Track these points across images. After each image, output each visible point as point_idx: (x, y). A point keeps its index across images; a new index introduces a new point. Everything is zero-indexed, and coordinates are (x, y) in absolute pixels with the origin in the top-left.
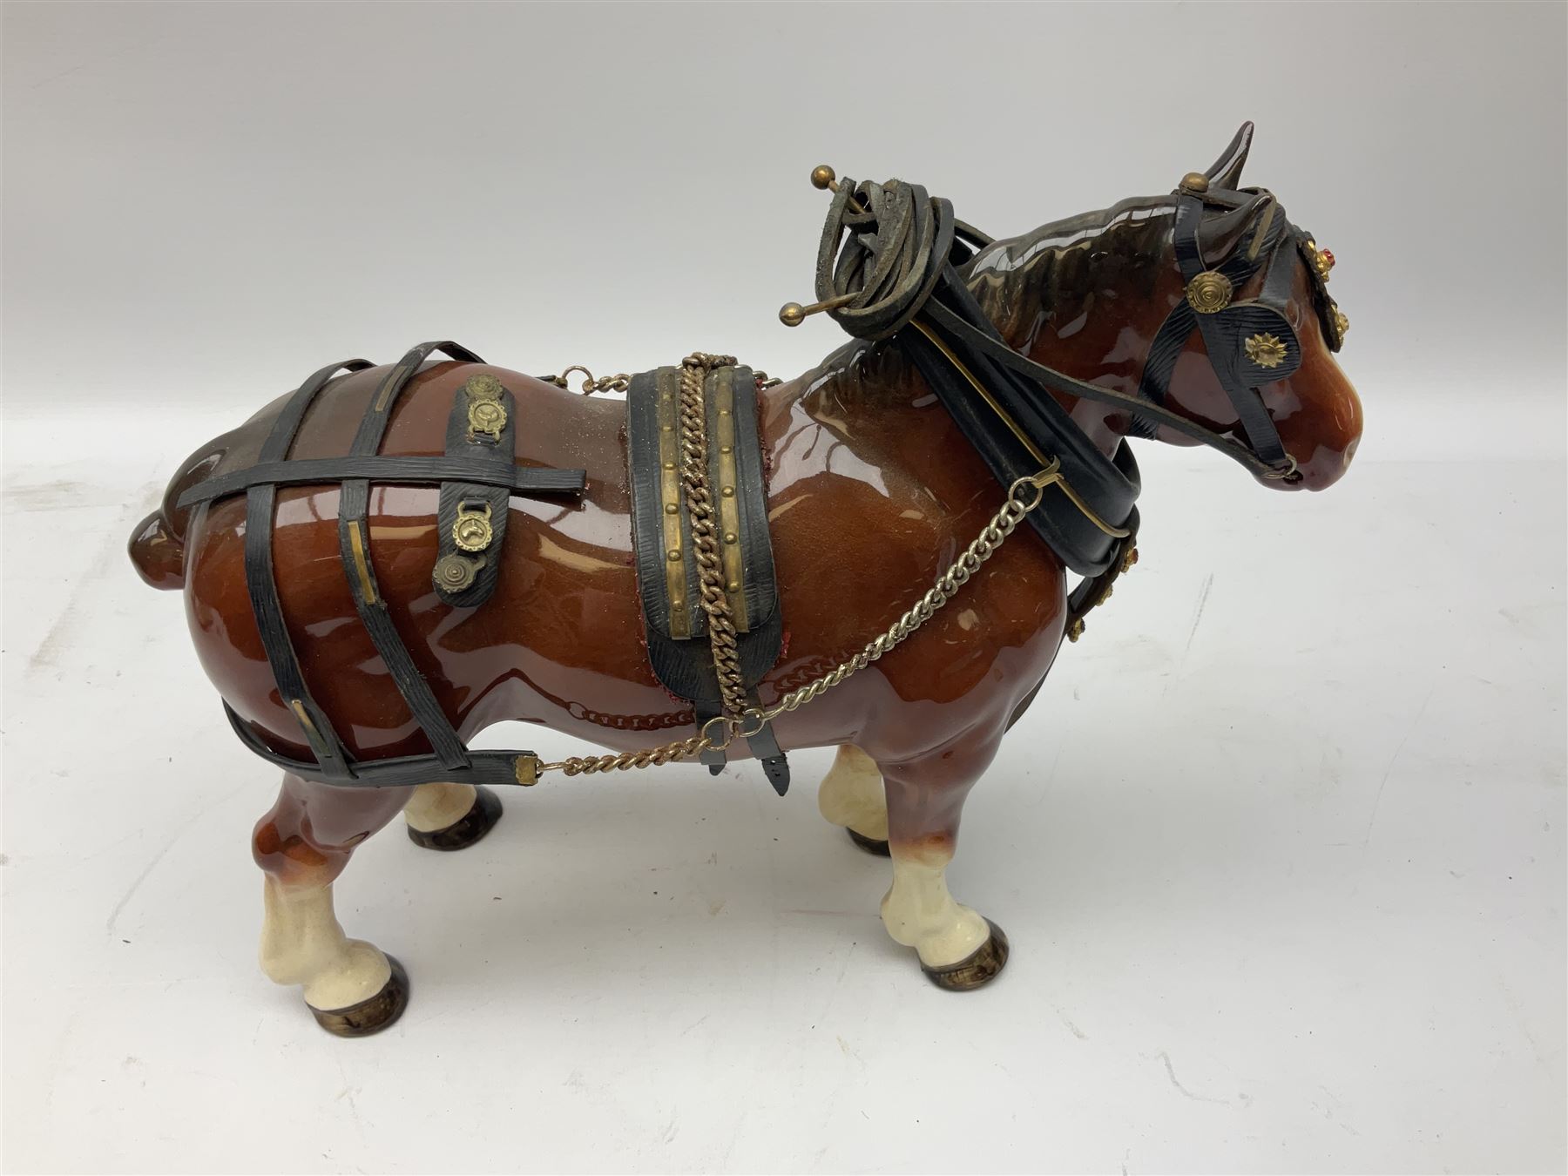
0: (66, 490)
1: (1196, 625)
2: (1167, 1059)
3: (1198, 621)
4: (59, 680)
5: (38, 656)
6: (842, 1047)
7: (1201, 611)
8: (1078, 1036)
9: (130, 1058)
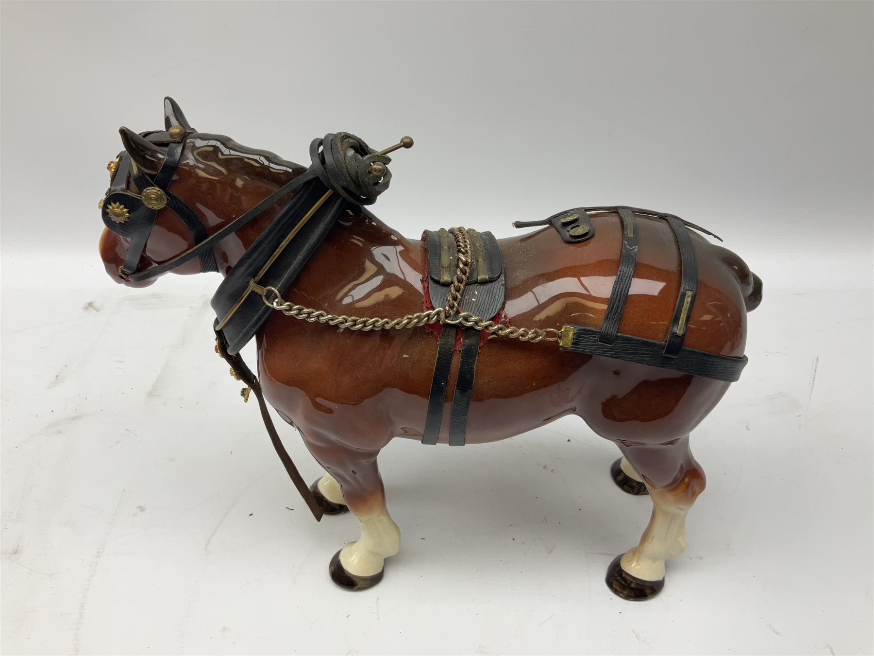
0: (158, 298)
1: (813, 386)
2: (831, 648)
3: (813, 384)
4: (165, 405)
5: (151, 392)
6: (636, 636)
7: (814, 378)
8: (776, 633)
9: (224, 628)
